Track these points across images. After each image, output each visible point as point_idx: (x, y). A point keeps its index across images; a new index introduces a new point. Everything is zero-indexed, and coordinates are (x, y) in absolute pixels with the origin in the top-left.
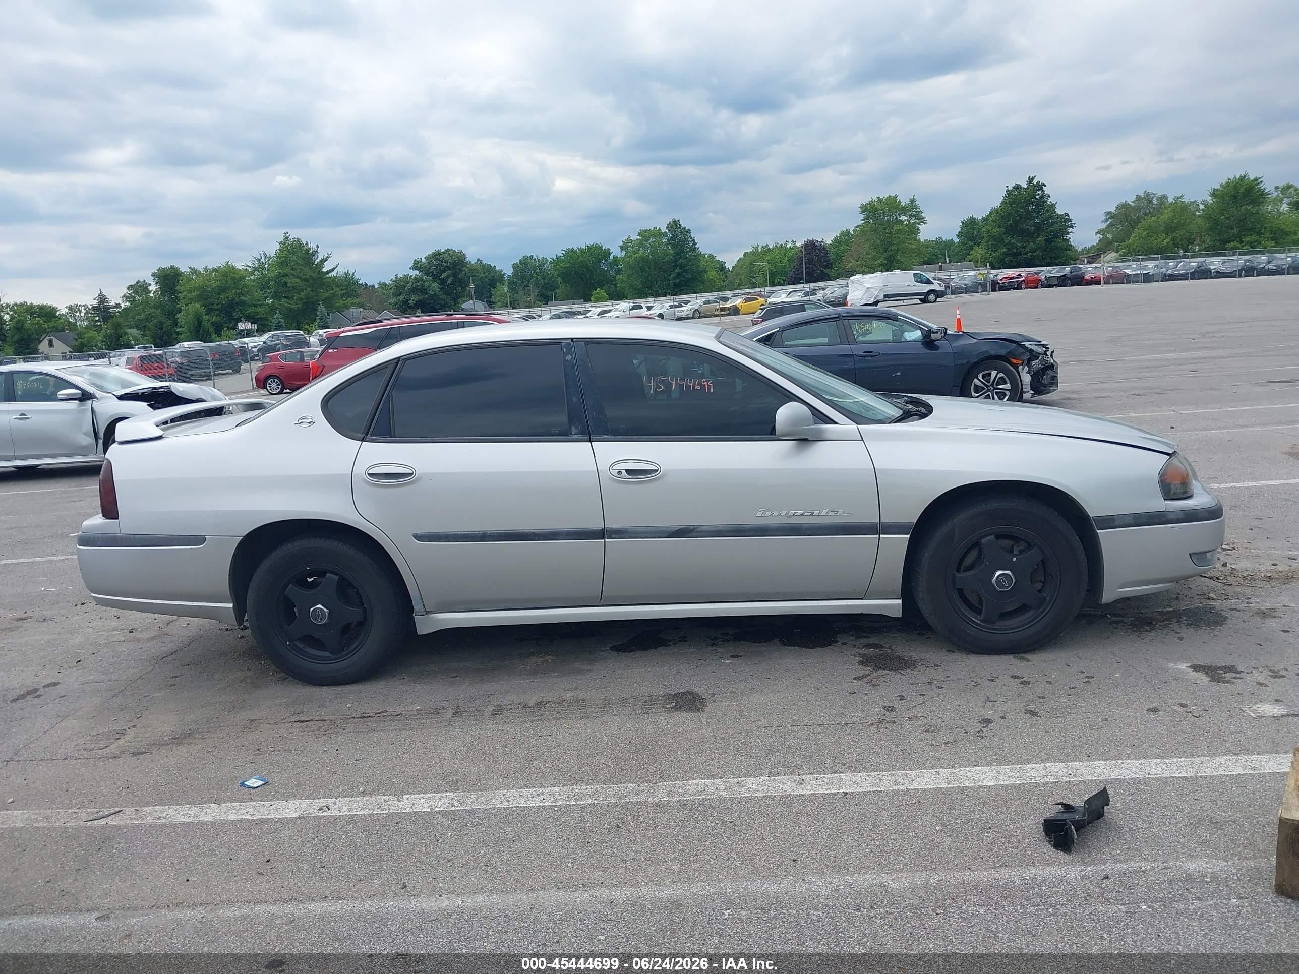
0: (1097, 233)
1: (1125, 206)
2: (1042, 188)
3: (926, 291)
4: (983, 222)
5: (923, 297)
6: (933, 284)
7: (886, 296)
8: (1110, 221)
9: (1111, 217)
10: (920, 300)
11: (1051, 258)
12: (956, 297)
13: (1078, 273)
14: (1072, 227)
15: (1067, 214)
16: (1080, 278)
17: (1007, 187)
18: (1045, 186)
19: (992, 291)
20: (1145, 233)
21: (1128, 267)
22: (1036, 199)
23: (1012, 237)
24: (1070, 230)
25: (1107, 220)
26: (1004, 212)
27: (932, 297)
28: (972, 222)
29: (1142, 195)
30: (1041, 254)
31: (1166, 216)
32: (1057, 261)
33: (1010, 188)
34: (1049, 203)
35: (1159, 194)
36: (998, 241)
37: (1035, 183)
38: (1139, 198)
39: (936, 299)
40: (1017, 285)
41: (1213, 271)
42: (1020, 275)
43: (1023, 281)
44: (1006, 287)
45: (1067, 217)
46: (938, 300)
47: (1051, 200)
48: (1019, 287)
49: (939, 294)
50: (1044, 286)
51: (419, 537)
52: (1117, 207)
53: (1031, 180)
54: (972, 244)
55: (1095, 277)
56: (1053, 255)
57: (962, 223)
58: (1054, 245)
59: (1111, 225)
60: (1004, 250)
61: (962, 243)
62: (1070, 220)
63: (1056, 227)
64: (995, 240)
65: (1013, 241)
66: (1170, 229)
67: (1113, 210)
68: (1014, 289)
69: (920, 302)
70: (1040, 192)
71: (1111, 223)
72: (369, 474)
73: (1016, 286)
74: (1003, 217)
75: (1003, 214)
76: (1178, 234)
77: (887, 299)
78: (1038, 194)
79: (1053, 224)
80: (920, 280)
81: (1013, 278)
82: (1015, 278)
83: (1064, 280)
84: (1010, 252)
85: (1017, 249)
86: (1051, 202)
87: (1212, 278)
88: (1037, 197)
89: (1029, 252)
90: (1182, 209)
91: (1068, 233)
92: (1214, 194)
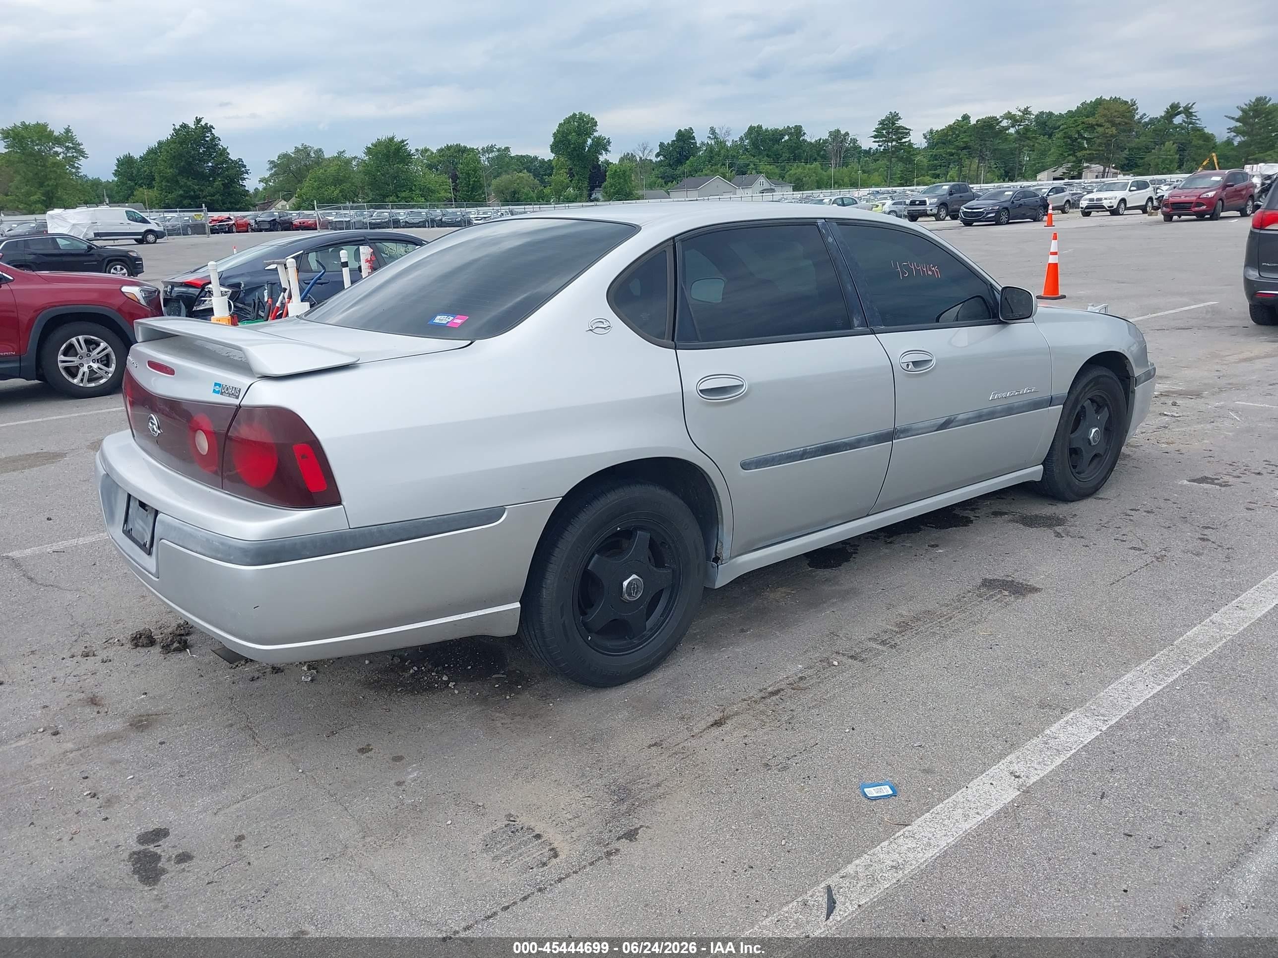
0: (260, 181)
1: (285, 156)
2: (211, 131)
3: (143, 231)
4: (140, 161)
5: (141, 237)
6: (150, 223)
7: (96, 235)
8: (274, 170)
9: (275, 166)
10: (136, 240)
11: (230, 203)
12: (174, 239)
13: (286, 218)
14: (247, 173)
15: (240, 160)
16: (288, 223)
17: (174, 125)
18: (214, 128)
19: (211, 234)
20: (316, 184)
21: (330, 214)
22: (207, 141)
23: (188, 179)
24: (246, 176)
25: (271, 169)
26: (174, 152)
27: (151, 238)
28: (129, 160)
29: (300, 147)
30: (220, 198)
31: (332, 170)
32: (238, 207)
33: (177, 127)
34: (220, 147)
35: (315, 148)
36: (173, 182)
37: (203, 124)
38: (297, 150)
39: (156, 240)
40: (228, 228)
41: (401, 221)
42: (229, 218)
43: (234, 224)
44: (217, 230)
45: (240, 163)
46: (158, 241)
47: (223, 144)
48: (230, 231)
49: (158, 235)
50: (253, 230)
51: (745, 466)
52: (279, 157)
53: (198, 121)
54: (133, 184)
55: (303, 223)
56: (233, 200)
57: (118, 160)
58: (233, 190)
59: (276, 174)
60: (181, 192)
61: (122, 183)
62: (245, 166)
63: (231, 172)
64: (168, 181)
65: (189, 183)
66: (337, 181)
67: (275, 159)
68: (226, 232)
69: (136, 243)
70: (209, 135)
71: (275, 172)
72: (701, 391)
73: (227, 230)
74: (174, 157)
75: (174, 154)
76: (346, 186)
77: (98, 238)
78: (208, 137)
79: (227, 169)
80: (132, 217)
81: (222, 221)
82: (225, 221)
83: (274, 225)
84: (188, 195)
85: (195, 192)
86: (222, 146)
87: (401, 228)
88: (207, 139)
89: (208, 196)
90: (343, 162)
91: (244, 179)
92: (369, 151)
